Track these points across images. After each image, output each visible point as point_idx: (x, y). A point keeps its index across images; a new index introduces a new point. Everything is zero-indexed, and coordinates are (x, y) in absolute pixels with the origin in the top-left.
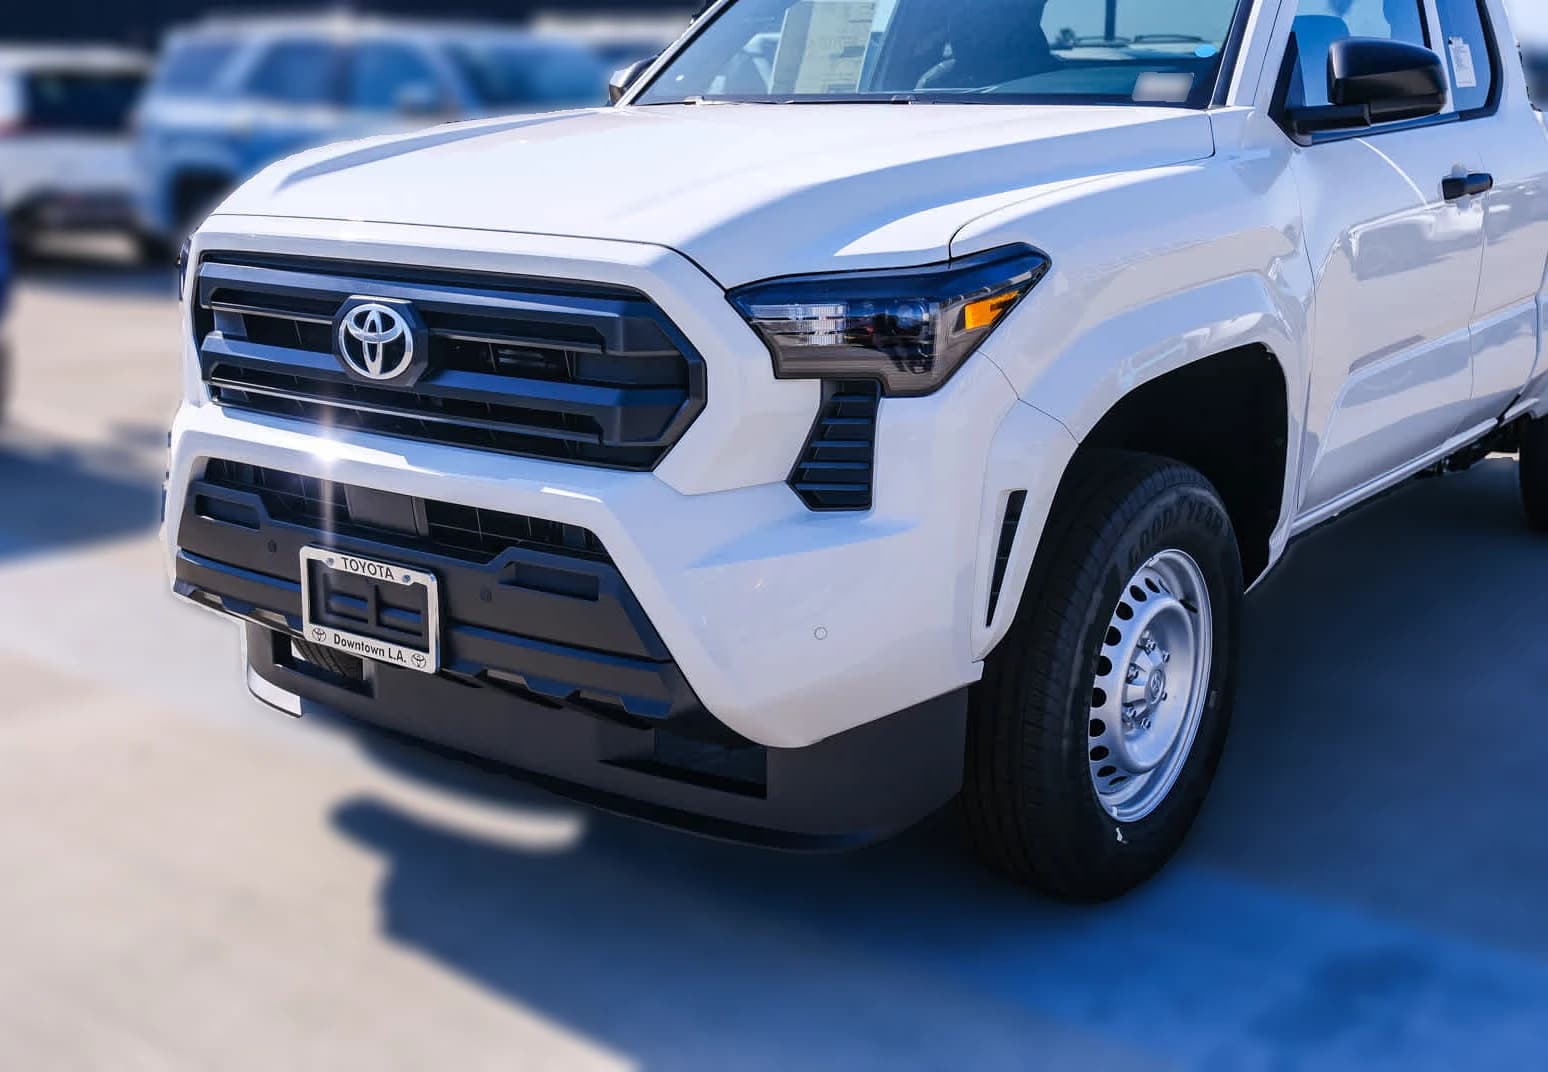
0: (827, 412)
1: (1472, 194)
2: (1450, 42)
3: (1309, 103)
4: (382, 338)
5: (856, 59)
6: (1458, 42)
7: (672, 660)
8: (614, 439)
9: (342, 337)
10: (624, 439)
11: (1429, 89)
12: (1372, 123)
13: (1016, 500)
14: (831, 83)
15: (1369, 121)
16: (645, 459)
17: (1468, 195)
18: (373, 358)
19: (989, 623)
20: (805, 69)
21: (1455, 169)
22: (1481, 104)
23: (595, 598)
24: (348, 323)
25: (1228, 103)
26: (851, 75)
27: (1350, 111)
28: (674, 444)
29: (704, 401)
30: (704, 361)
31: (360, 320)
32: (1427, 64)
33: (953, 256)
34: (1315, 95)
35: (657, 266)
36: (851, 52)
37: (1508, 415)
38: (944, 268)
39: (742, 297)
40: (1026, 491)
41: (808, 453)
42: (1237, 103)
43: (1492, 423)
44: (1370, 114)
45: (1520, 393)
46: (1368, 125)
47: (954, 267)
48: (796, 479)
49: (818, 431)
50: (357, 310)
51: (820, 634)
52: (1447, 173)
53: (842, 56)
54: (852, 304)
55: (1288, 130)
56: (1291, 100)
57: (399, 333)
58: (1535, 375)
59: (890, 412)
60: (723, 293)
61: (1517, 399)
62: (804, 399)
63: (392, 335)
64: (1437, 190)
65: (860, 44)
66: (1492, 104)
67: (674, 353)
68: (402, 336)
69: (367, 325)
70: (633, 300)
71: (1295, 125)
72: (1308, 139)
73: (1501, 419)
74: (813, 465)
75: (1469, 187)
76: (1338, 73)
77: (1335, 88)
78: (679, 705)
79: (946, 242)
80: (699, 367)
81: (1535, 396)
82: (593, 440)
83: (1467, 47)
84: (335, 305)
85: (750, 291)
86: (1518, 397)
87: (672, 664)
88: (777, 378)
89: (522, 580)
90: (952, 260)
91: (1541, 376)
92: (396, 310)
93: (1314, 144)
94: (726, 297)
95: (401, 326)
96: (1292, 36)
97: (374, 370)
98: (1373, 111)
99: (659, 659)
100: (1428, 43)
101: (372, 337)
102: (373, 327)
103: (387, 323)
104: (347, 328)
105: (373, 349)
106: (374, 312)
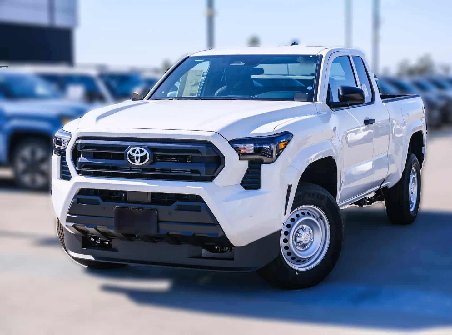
0: (250, 167)
1: (371, 124)
2: (362, 85)
3: (334, 101)
4: (140, 155)
5: (198, 86)
6: (364, 85)
7: (219, 224)
8: (203, 174)
9: (127, 156)
10: (206, 174)
11: (361, 98)
12: (350, 106)
13: (290, 187)
14: (191, 93)
15: (349, 105)
16: (210, 179)
17: (370, 124)
18: (137, 160)
19: (285, 215)
20: (186, 88)
21: (366, 118)
22: (370, 101)
23: (200, 211)
24: (130, 151)
25: (317, 101)
26: (196, 90)
27: (344, 103)
28: (217, 175)
29: (224, 166)
30: (224, 156)
31: (133, 151)
32: (360, 92)
33: (275, 133)
34: (336, 99)
35: (213, 136)
36: (196, 84)
37: (382, 185)
38: (273, 136)
39: (233, 143)
40: (292, 185)
41: (245, 177)
42: (320, 100)
43: (378, 187)
44: (349, 104)
45: (385, 179)
46: (349, 106)
47: (275, 136)
48: (242, 184)
49: (247, 172)
50: (132, 149)
51: (252, 216)
52: (365, 118)
53: (194, 85)
54: (255, 144)
55: (331, 108)
56: (330, 100)
57: (145, 153)
58: (389, 174)
59: (264, 167)
60: (228, 142)
61: (384, 181)
62: (245, 164)
63: (143, 154)
64: (363, 124)
65: (198, 82)
66: (373, 101)
67: (217, 155)
68: (146, 154)
69: (136, 152)
70: (208, 144)
71: (332, 106)
72: (335, 109)
73: (381, 186)
74: (246, 180)
75: (371, 122)
76: (341, 94)
77: (340, 97)
78: (220, 234)
79: (273, 131)
80: (223, 158)
81: (389, 181)
82: (198, 175)
83: (366, 86)
84: (124, 148)
85: (234, 141)
86: (384, 180)
87: (218, 225)
88: (240, 160)
89: (180, 208)
90: (275, 134)
91: (390, 174)
92: (144, 148)
93: (336, 111)
94: (228, 143)
95: (146, 152)
96: (329, 85)
97: (138, 163)
98: (350, 103)
99: (216, 224)
100: (357, 86)
101: (137, 155)
102: (137, 153)
103: (142, 151)
104: (129, 153)
105: (137, 158)
106: (138, 149)
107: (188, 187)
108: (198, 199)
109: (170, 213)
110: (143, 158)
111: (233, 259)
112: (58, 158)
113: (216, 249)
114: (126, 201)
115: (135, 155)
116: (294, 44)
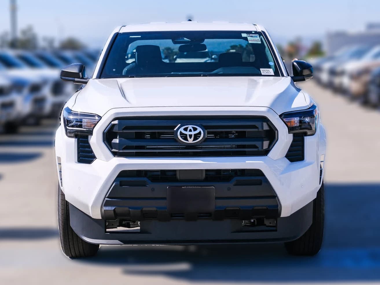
0: (294, 140)
4: (193, 133)
9: (178, 134)
15: (305, 80)
16: (265, 153)
18: (190, 138)
19: (320, 183)
23: (261, 184)
24: (181, 130)
25: (285, 76)
28: (271, 149)
29: (277, 140)
31: (185, 129)
33: (310, 107)
35: (268, 111)
41: (289, 150)
44: (305, 78)
48: (287, 156)
50: (184, 127)
54: (299, 117)
60: (279, 116)
62: (290, 138)
63: (197, 132)
68: (200, 132)
69: (188, 130)
74: (290, 153)
76: (300, 69)
77: (299, 72)
80: (276, 132)
82: (256, 150)
85: (283, 115)
88: (289, 133)
89: (238, 184)
92: (197, 126)
95: (199, 129)
97: (191, 141)
101: (190, 133)
102: (190, 131)
103: (195, 129)
104: (181, 132)
105: (191, 136)
106: (190, 127)
107: (247, 162)
108: (258, 173)
109: (229, 189)
110: (196, 136)
111: (276, 231)
112: (75, 140)
113: (252, 222)
114: (176, 180)
115: (188, 133)
116: (190, 20)
